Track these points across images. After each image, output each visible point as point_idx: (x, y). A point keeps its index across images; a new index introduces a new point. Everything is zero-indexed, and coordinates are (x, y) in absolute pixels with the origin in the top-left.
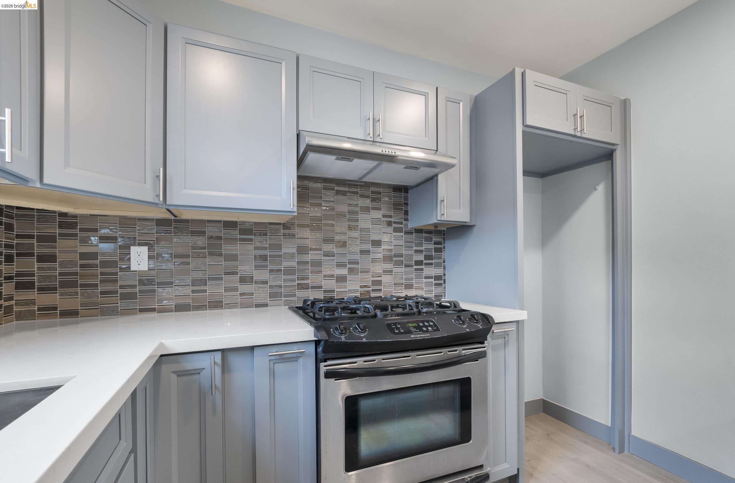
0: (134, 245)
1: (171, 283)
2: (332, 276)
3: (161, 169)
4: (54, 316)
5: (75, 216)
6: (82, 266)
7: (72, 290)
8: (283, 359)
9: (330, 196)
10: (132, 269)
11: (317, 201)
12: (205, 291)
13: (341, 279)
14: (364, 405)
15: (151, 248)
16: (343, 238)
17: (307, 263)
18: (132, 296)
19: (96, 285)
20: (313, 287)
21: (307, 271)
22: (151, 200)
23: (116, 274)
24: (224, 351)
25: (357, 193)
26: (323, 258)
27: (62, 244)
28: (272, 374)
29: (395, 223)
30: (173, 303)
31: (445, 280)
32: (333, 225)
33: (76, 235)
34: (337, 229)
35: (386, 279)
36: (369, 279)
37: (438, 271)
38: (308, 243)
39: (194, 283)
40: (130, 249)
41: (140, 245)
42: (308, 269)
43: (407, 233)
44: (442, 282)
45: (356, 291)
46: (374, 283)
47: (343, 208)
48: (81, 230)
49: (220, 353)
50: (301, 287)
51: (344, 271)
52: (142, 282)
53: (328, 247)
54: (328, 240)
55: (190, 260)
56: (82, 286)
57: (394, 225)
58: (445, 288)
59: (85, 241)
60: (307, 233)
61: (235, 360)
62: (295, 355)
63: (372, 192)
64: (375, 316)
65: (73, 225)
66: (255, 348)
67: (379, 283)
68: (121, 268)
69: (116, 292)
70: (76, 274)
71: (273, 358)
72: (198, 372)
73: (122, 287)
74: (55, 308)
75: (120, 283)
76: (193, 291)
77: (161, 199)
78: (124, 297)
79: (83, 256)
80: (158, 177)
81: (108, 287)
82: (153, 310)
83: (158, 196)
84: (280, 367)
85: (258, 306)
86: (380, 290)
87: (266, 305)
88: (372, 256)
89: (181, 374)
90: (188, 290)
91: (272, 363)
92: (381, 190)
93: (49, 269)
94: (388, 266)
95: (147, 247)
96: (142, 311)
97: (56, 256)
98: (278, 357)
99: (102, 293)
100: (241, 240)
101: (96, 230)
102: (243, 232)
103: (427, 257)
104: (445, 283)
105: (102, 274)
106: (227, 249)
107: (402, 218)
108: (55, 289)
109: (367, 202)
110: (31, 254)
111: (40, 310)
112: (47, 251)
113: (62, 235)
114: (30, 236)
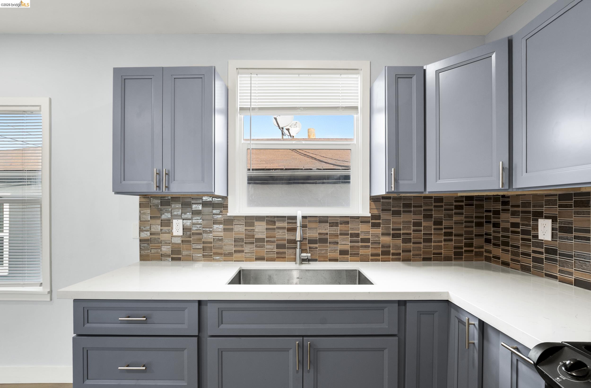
0: (541, 217)
5: (508, 197)
6: (512, 232)
7: (507, 248)
10: (539, 238)
15: (553, 221)
18: (540, 261)
19: (518, 247)
23: (530, 240)
27: (503, 216)
33: (508, 210)
40: (538, 221)
41: (546, 218)
48: (512, 206)
49: (477, 320)
52: (547, 251)
56: (512, 246)
59: (513, 214)
65: (508, 203)
68: (533, 236)
69: (530, 255)
70: (509, 237)
73: (533, 252)
74: (499, 259)
75: (532, 248)
78: (535, 260)
79: (512, 225)
81: (525, 250)
82: (556, 278)
93: (497, 232)
95: (550, 221)
97: (500, 224)
99: (522, 254)
101: (519, 206)
105: (522, 239)
108: (500, 245)
110: (490, 222)
111: (493, 257)
112: (496, 220)
113: (503, 210)
114: (490, 211)
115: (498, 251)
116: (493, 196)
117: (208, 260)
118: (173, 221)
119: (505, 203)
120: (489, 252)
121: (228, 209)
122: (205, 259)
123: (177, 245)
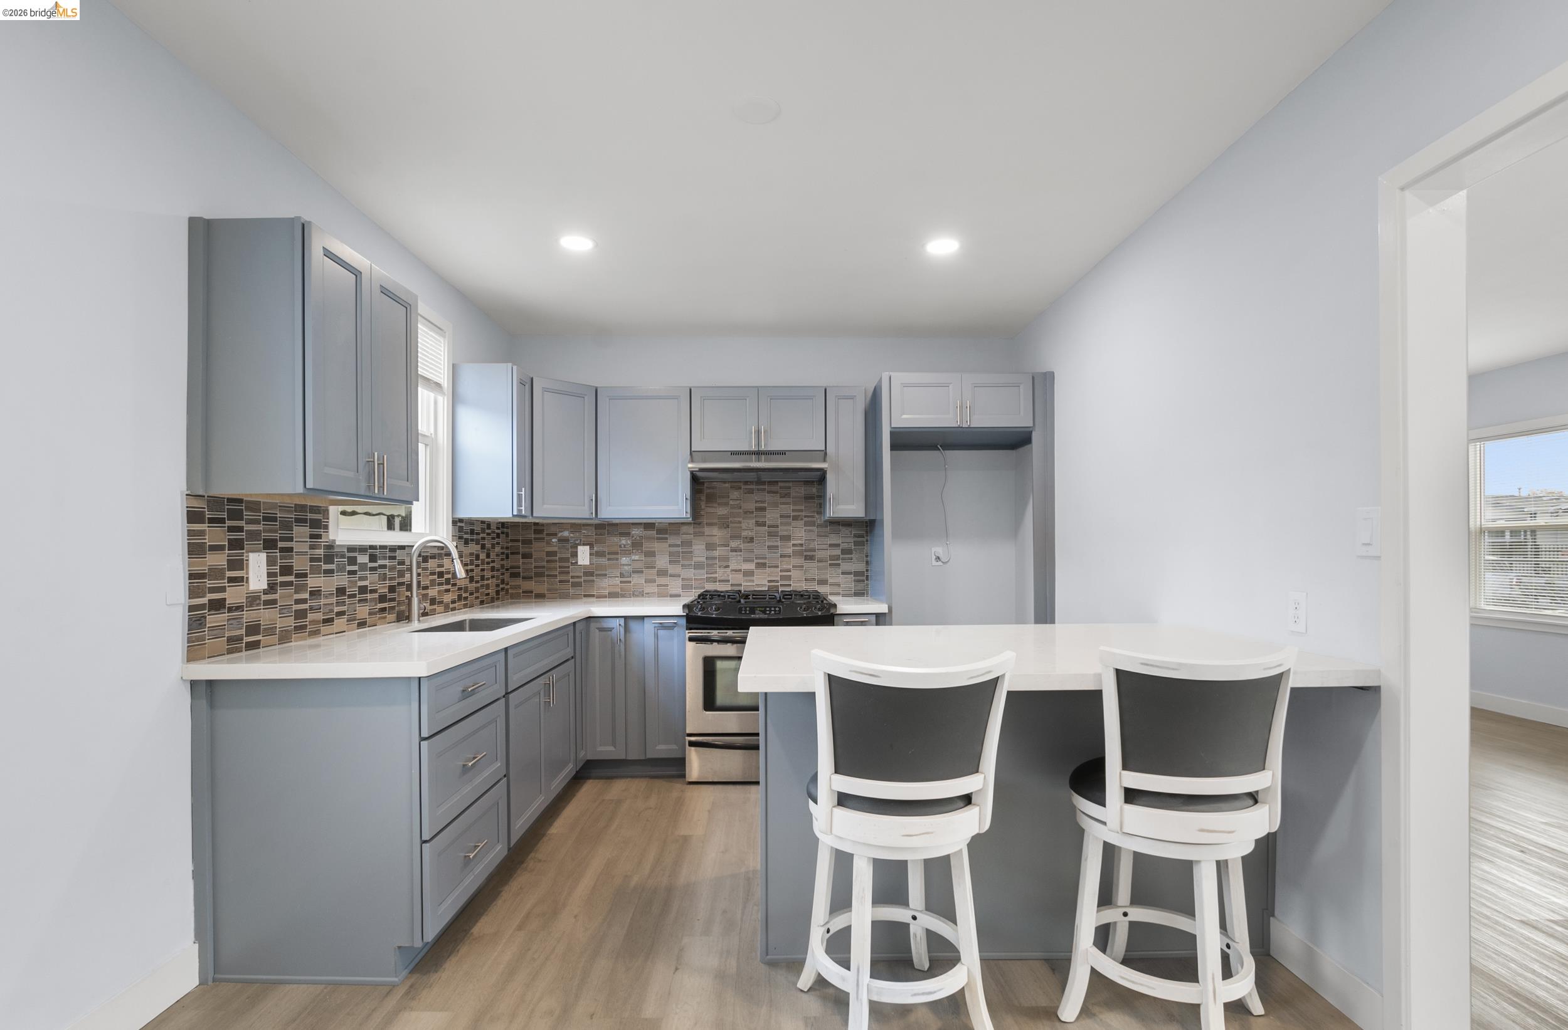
0: (580, 545)
1: (606, 575)
2: (740, 570)
3: (594, 495)
4: (530, 597)
5: (543, 525)
6: (548, 561)
7: (541, 579)
8: (663, 627)
9: (735, 494)
10: (579, 564)
11: (724, 500)
12: (630, 582)
13: (748, 574)
14: (720, 664)
15: (592, 547)
16: (750, 534)
17: (715, 558)
18: (578, 585)
19: (556, 576)
20: (720, 581)
21: (715, 566)
22: (588, 517)
23: (569, 567)
24: (626, 618)
25: (764, 490)
26: (730, 553)
27: (536, 545)
28: (656, 636)
29: (805, 516)
30: (606, 592)
31: (867, 576)
32: (740, 522)
33: (543, 539)
34: (744, 526)
35: (795, 574)
36: (776, 574)
37: (861, 567)
38: (716, 540)
39: (622, 575)
40: (577, 548)
41: (584, 545)
42: (716, 564)
43: (819, 526)
44: (865, 578)
45: (765, 585)
46: (783, 578)
47: (751, 506)
48: (547, 535)
49: (623, 619)
50: (708, 580)
51: (751, 566)
52: (586, 574)
53: (734, 544)
54: (734, 537)
55: (619, 556)
56: (548, 576)
57: (806, 519)
58: (867, 585)
59: (549, 543)
60: (715, 531)
61: (633, 625)
62: (670, 625)
63: (781, 488)
64: (739, 601)
65: (541, 532)
66: (645, 619)
67: (789, 578)
68: (572, 563)
69: (569, 581)
70: (544, 567)
71: (657, 625)
72: (610, 629)
73: (572, 577)
74: (532, 592)
75: (571, 574)
76: (621, 582)
77: (594, 516)
78: (575, 585)
79: (549, 554)
80: (592, 500)
81: (563, 578)
82: (593, 596)
83: (592, 513)
84: (661, 632)
85: (672, 596)
86: (790, 585)
87: (679, 596)
88: (780, 551)
89: (602, 630)
90: (617, 581)
91: (656, 629)
92: (791, 484)
93: (528, 563)
94: (799, 561)
95: (588, 547)
96: (585, 596)
97: (532, 554)
98: (660, 625)
99: (560, 582)
100: (658, 539)
101: (555, 535)
102: (659, 531)
103: (844, 552)
104: (867, 579)
105: (560, 567)
106: (647, 546)
107: (814, 512)
108: (532, 578)
109: (777, 498)
110: (518, 553)
111: (523, 592)
112: (527, 550)
113: (535, 539)
114: (518, 541)
115: (530, 585)
116: (522, 523)
117: (302, 637)
118: (248, 556)
119: (537, 532)
120: (519, 587)
121: (330, 532)
122: (298, 637)
123: (255, 613)
